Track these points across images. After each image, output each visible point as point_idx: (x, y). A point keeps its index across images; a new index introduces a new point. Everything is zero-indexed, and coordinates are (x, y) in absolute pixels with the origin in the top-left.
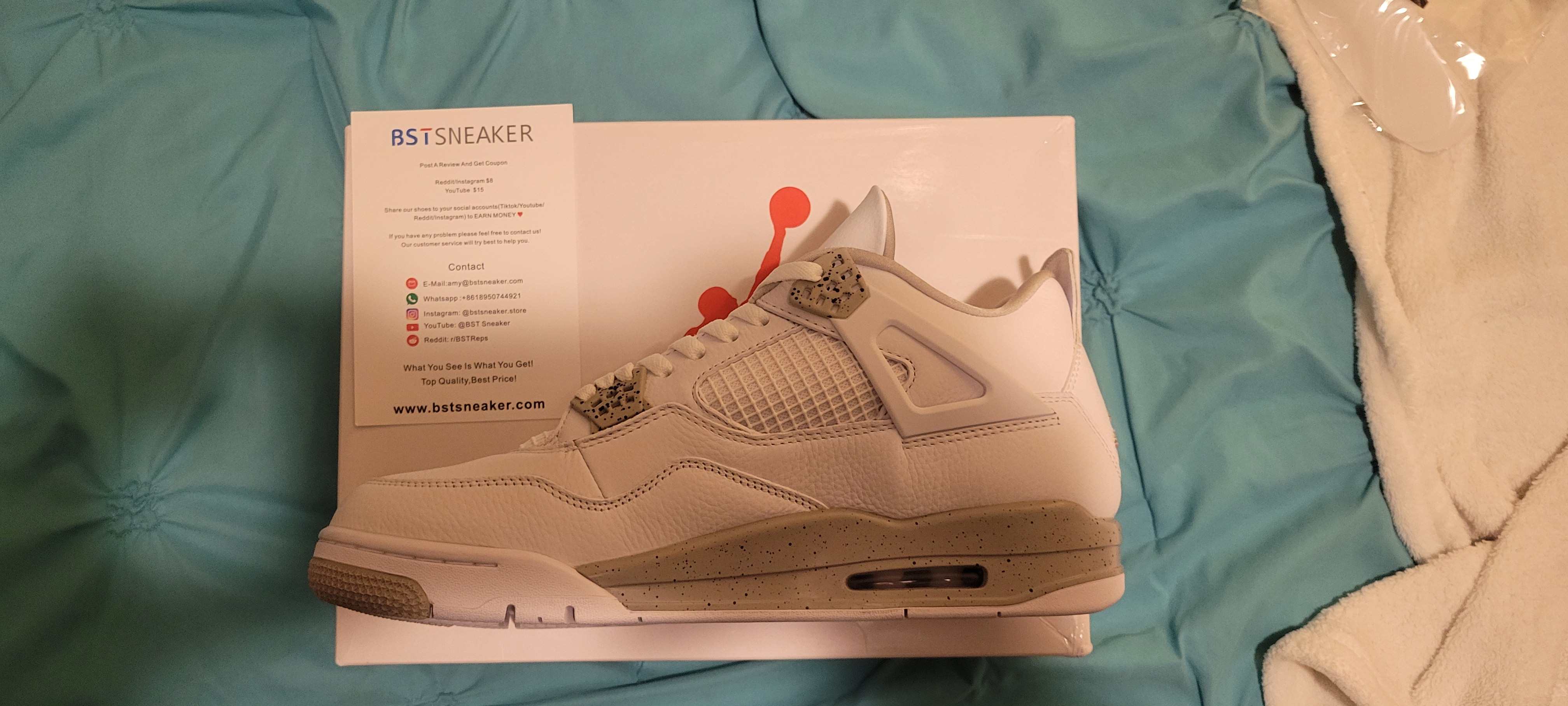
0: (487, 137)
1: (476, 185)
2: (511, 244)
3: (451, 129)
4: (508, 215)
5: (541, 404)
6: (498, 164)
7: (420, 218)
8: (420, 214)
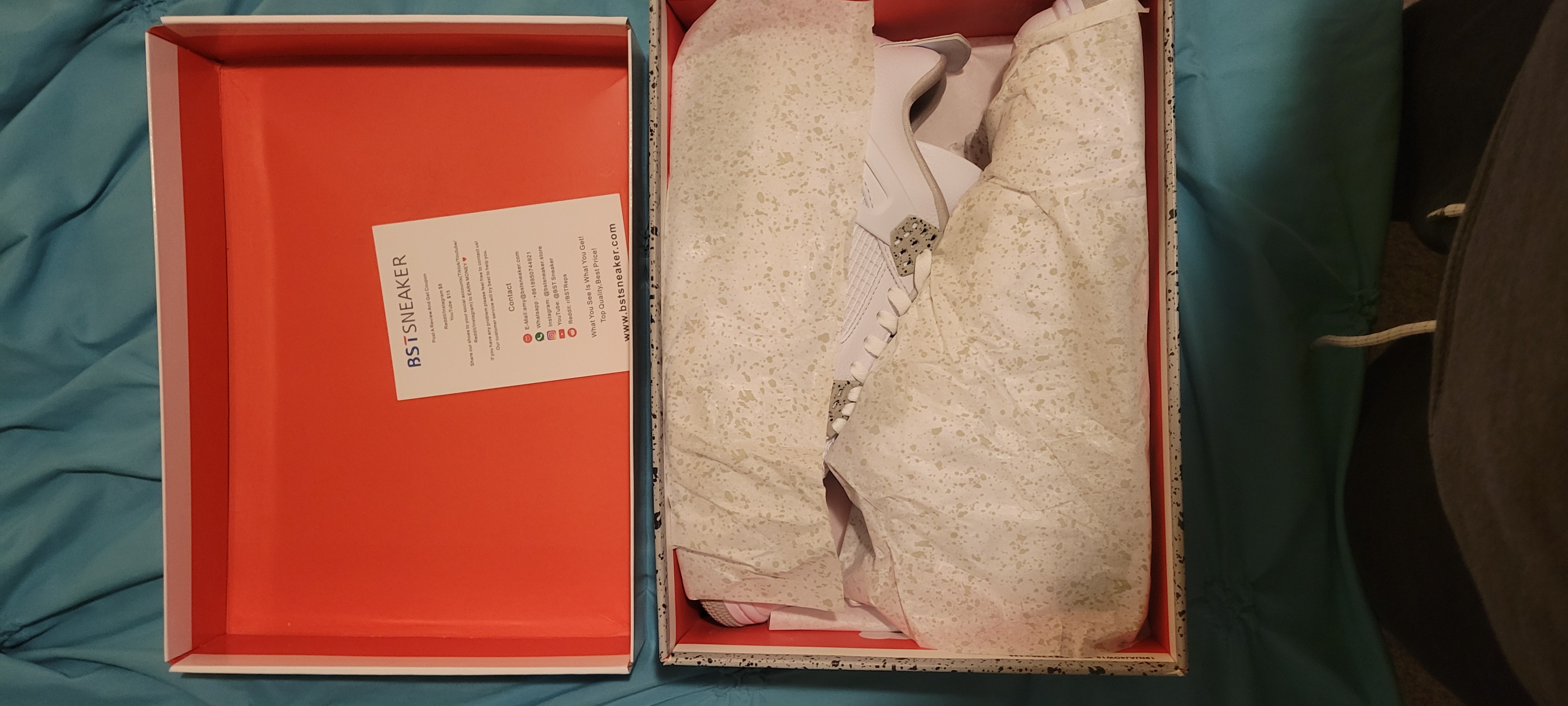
0: (406, 292)
1: (445, 297)
2: (488, 264)
3: (403, 321)
4: (466, 269)
5: (612, 227)
6: (426, 281)
7: (476, 338)
8: (473, 338)
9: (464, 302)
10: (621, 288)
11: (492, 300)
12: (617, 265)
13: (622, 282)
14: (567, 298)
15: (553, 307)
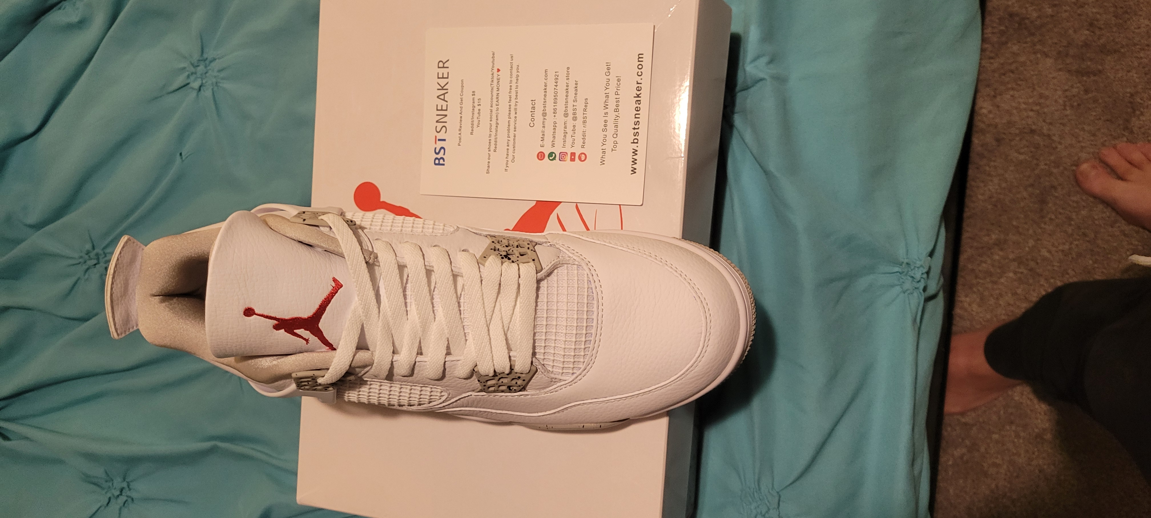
0: (444, 94)
1: (476, 104)
2: (519, 78)
3: (437, 122)
4: (498, 80)
5: (640, 56)
6: (462, 87)
7: (496, 147)
8: (492, 148)
9: (491, 111)
10: (637, 120)
11: (516, 113)
12: (638, 96)
13: (639, 114)
14: (584, 122)
15: (569, 130)
